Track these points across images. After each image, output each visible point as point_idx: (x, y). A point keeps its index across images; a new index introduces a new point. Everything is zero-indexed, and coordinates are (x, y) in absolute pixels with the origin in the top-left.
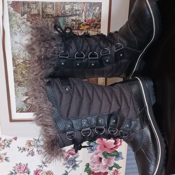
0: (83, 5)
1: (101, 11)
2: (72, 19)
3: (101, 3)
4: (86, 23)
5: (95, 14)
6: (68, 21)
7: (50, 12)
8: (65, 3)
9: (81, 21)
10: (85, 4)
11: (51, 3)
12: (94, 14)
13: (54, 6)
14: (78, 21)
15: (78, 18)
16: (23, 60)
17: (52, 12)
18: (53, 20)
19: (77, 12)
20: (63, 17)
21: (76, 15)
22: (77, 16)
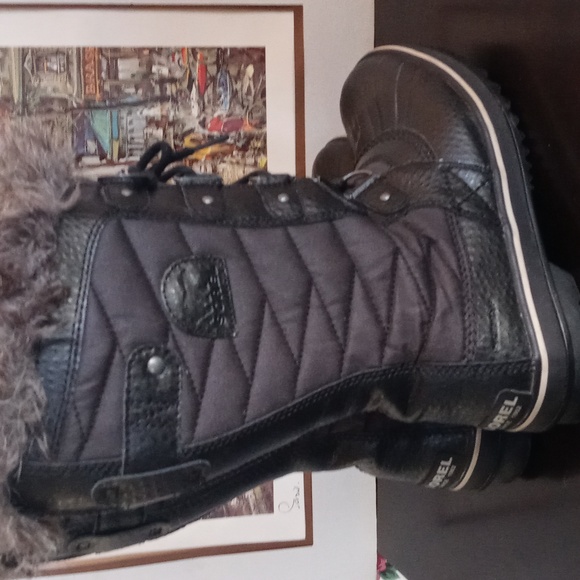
0: (191, 59)
1: (264, 82)
2: (147, 117)
3: (262, 50)
4: (207, 132)
5: (240, 94)
6: (129, 128)
7: (54, 90)
8: (115, 50)
9: (183, 125)
10: (199, 56)
11: (57, 52)
12: (235, 94)
13: (69, 62)
14: (172, 124)
15: (172, 114)
17: (66, 90)
18: (68, 119)
19: (168, 86)
20: (111, 107)
21: (163, 99)
22: (169, 105)
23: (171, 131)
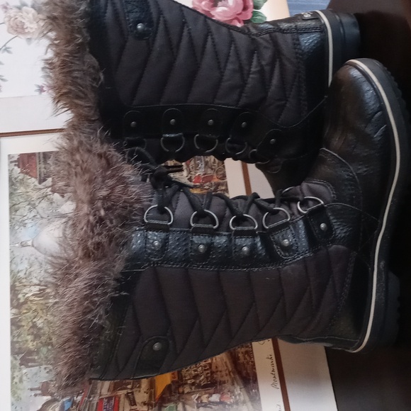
4: (193, 184)
12: (207, 163)
16: (37, 288)
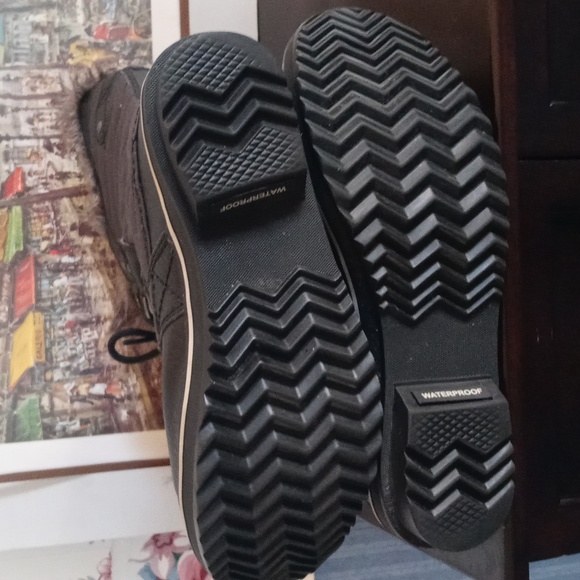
2: (32, 23)
4: (92, 40)
5: (125, 4)
6: (15, 32)
9: (69, 32)
14: (58, 30)
15: (57, 21)
21: (49, 5)
22: (54, 12)
23: (56, 37)
